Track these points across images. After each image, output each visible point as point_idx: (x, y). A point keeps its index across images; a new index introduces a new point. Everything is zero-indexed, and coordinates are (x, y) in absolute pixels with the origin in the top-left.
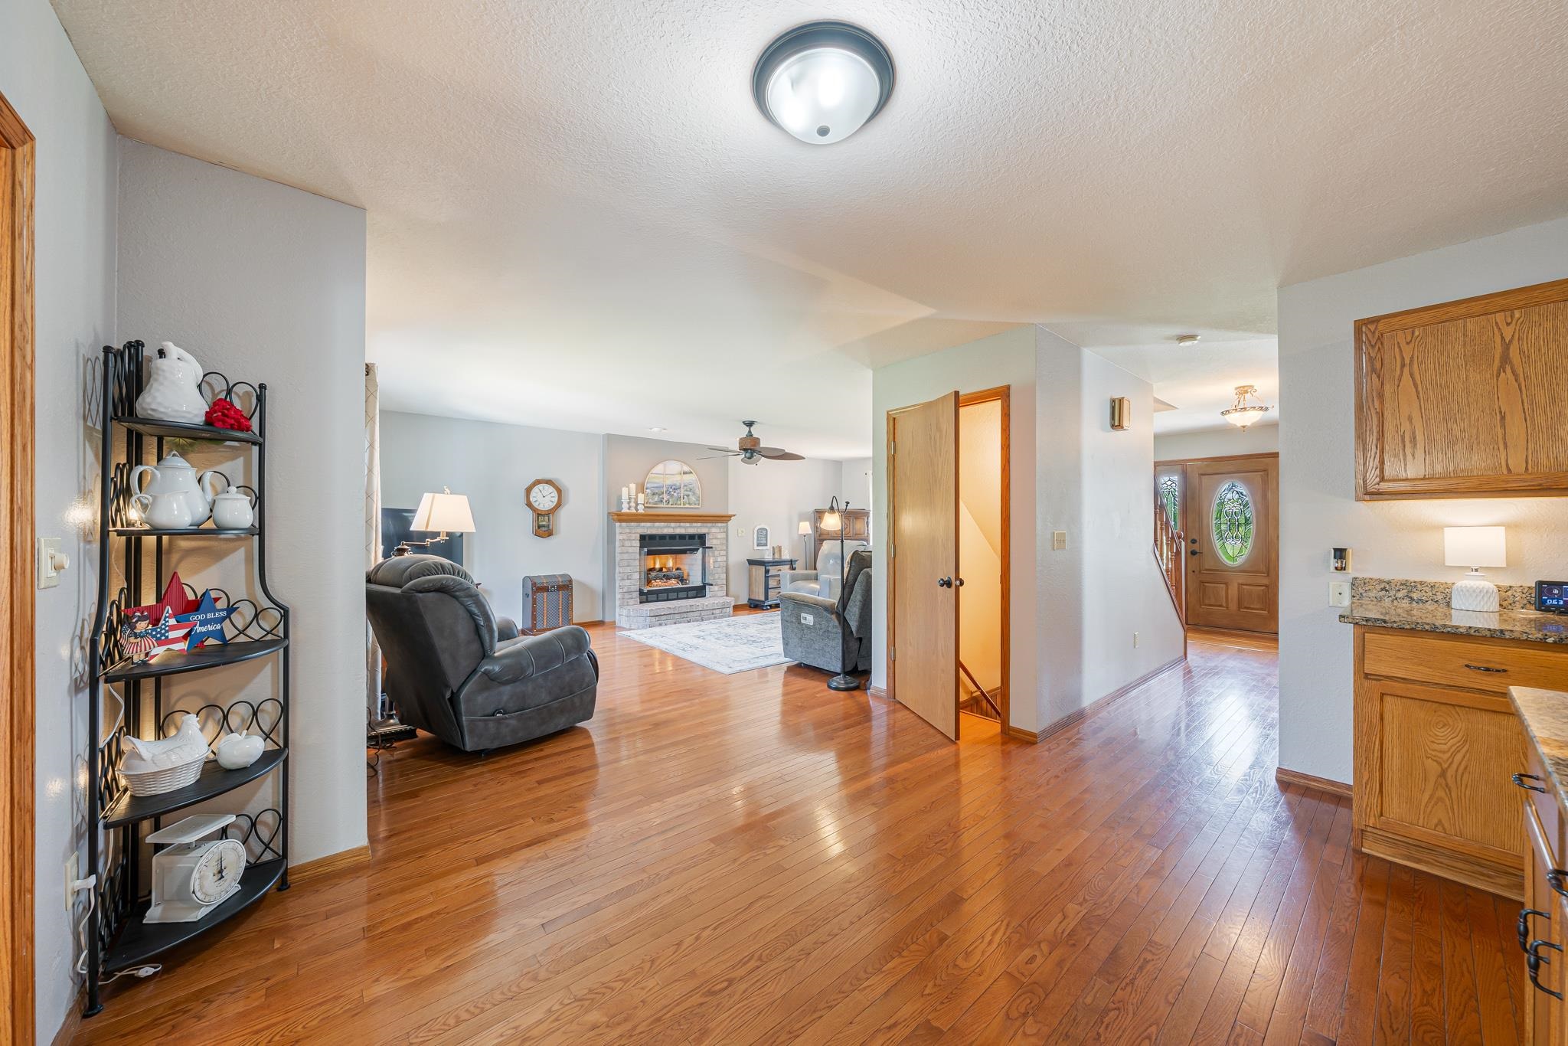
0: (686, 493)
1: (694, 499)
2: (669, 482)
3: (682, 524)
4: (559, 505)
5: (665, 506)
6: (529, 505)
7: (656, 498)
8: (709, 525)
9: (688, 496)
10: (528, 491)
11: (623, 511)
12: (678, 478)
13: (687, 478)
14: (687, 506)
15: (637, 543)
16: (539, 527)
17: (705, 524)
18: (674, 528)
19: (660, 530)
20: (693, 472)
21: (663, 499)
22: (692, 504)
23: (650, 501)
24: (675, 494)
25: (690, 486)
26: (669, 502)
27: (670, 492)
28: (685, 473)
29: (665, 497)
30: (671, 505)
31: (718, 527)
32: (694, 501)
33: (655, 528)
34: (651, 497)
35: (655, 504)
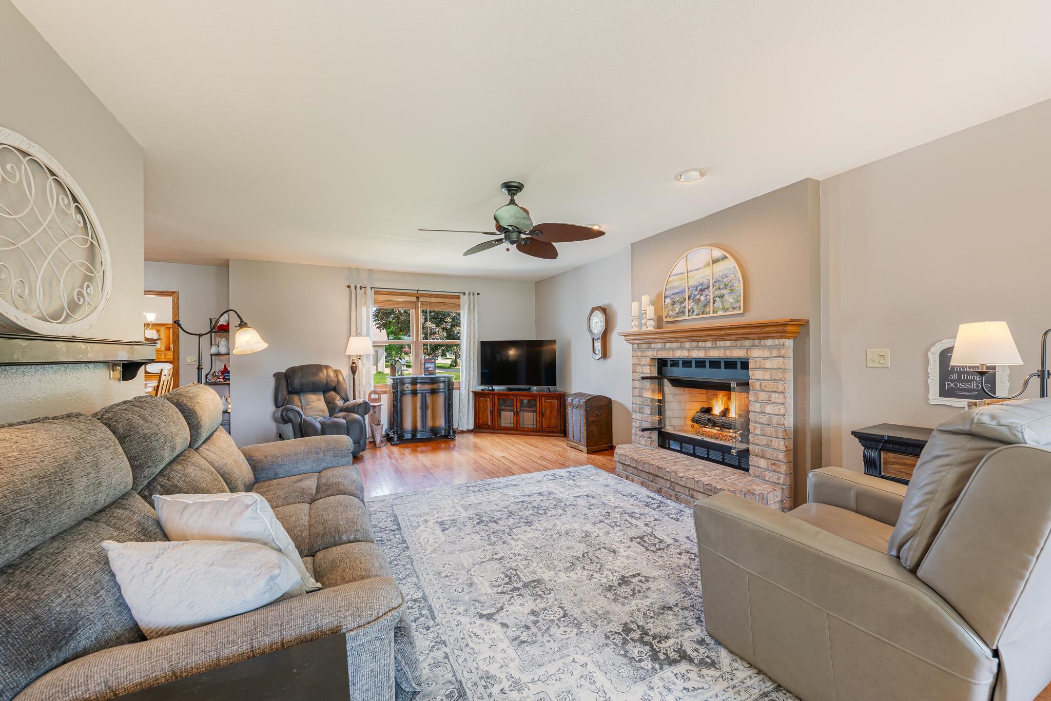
0: (718, 293)
1: (731, 300)
2: (693, 282)
3: (700, 344)
5: (688, 318)
6: (590, 331)
7: (677, 308)
8: (747, 343)
9: (721, 297)
10: (589, 318)
11: (631, 330)
12: (707, 271)
13: (720, 268)
14: (720, 313)
15: (648, 370)
16: (594, 350)
17: (739, 343)
18: (689, 350)
19: (671, 352)
20: (727, 255)
21: (685, 307)
22: (728, 309)
23: (670, 312)
24: (702, 298)
25: (725, 280)
26: (693, 312)
27: (695, 296)
28: (715, 261)
29: (688, 305)
30: (697, 315)
31: (765, 346)
32: (732, 303)
33: (669, 349)
34: (671, 307)
35: (676, 317)
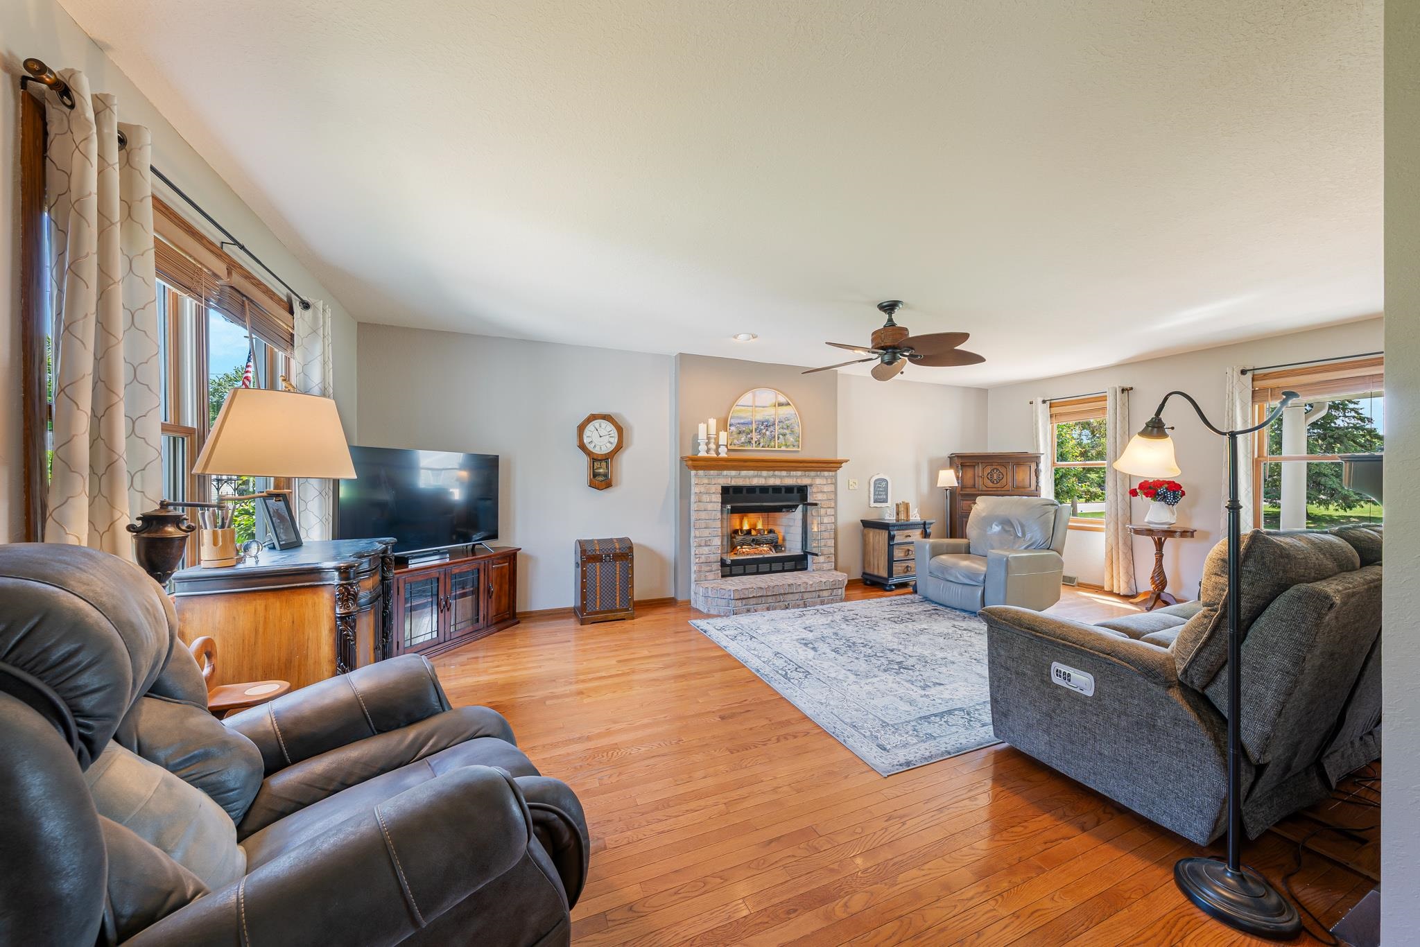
0: (782, 431)
1: (792, 439)
2: (759, 417)
3: (776, 473)
4: (619, 447)
5: (754, 448)
6: (582, 447)
7: (743, 438)
8: (813, 473)
9: (784, 435)
10: (581, 429)
11: (700, 455)
12: (772, 411)
13: (784, 411)
14: (783, 448)
15: (718, 498)
16: (595, 475)
17: (807, 473)
18: (765, 478)
19: (747, 480)
20: (791, 403)
21: (752, 439)
22: (789, 446)
23: (735, 441)
24: (768, 433)
25: (787, 422)
26: (759, 444)
27: (761, 429)
28: (780, 405)
29: (755, 436)
30: (763, 447)
31: (824, 476)
32: (792, 442)
33: (742, 477)
34: (736, 436)
35: (742, 446)
